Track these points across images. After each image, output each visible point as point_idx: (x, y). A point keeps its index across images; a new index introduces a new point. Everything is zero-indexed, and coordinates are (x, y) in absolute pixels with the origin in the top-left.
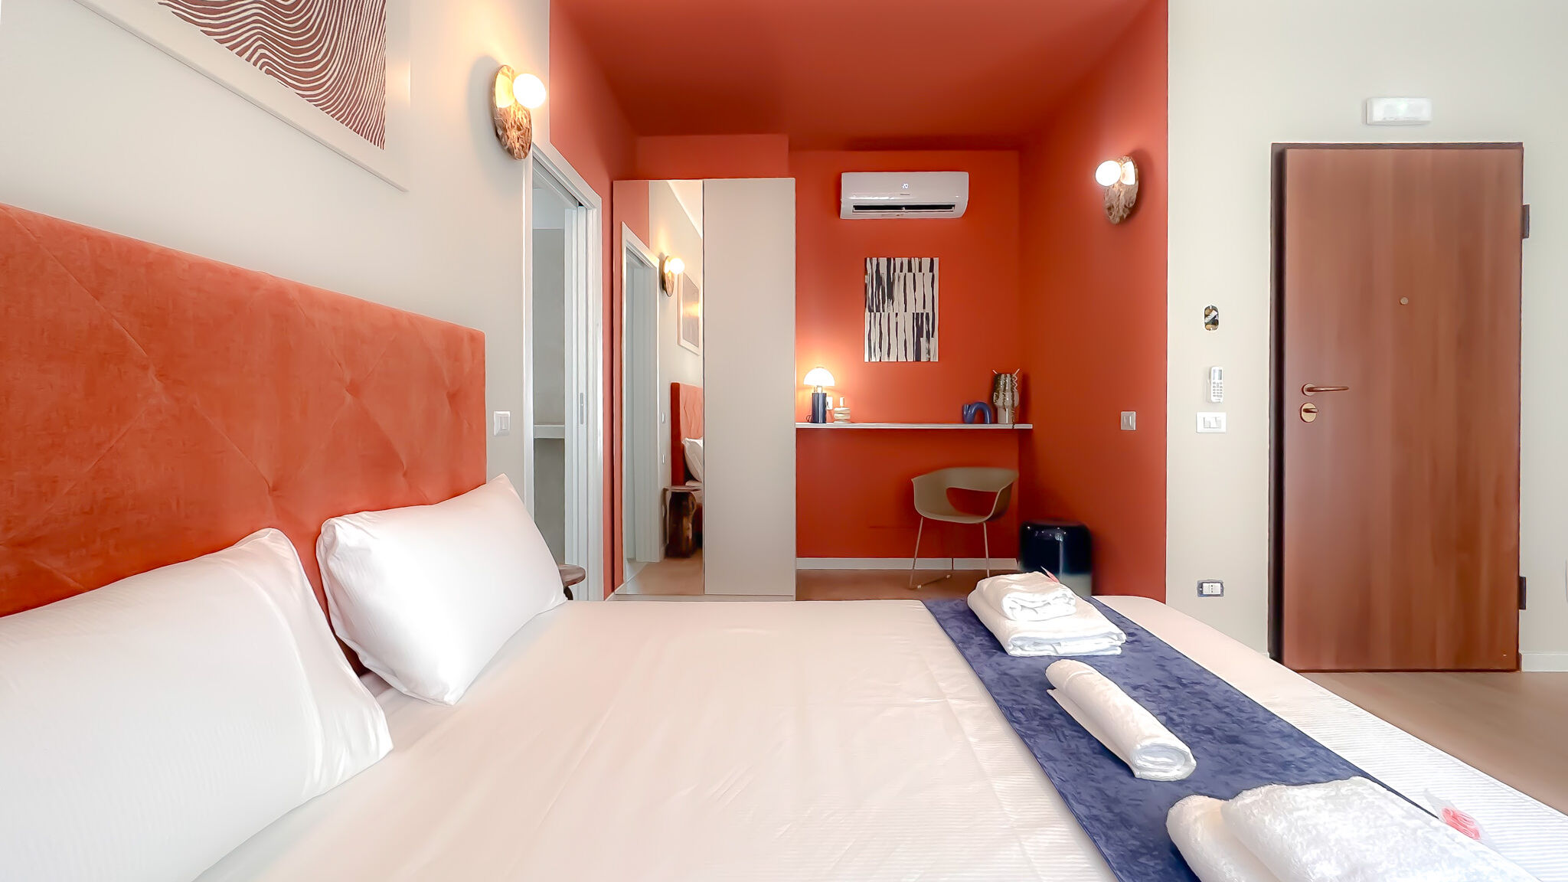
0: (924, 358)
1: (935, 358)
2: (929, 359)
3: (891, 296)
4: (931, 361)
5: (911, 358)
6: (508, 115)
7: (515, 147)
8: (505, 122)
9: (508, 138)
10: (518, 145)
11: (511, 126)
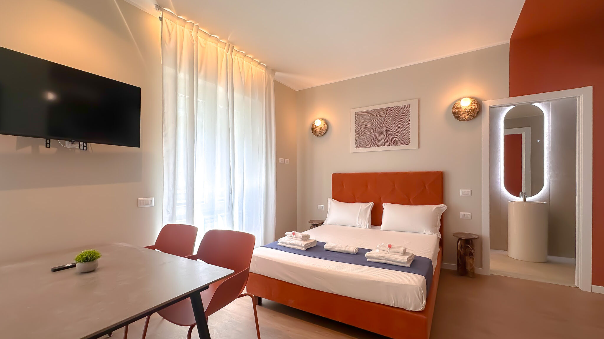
6: (460, 112)
7: (465, 118)
8: (459, 114)
9: (461, 118)
10: (468, 117)
11: (463, 114)
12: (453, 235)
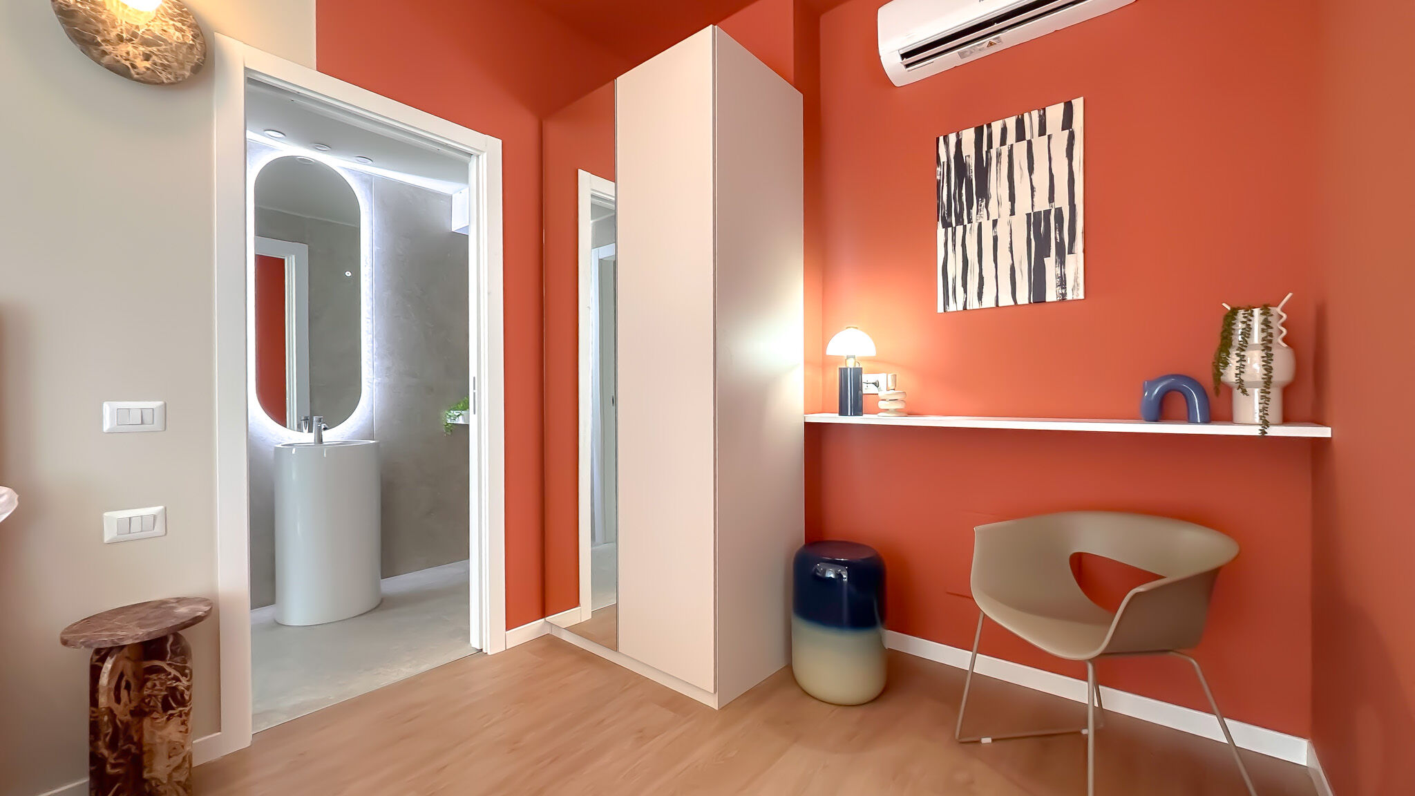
0: (1052, 295)
1: (1076, 292)
2: (1064, 295)
3: (984, 193)
4: (1069, 297)
5: (1023, 297)
6: (103, 22)
7: (134, 66)
8: (98, 32)
9: (104, 53)
10: (148, 64)
11: (121, 39)
12: (65, 643)
